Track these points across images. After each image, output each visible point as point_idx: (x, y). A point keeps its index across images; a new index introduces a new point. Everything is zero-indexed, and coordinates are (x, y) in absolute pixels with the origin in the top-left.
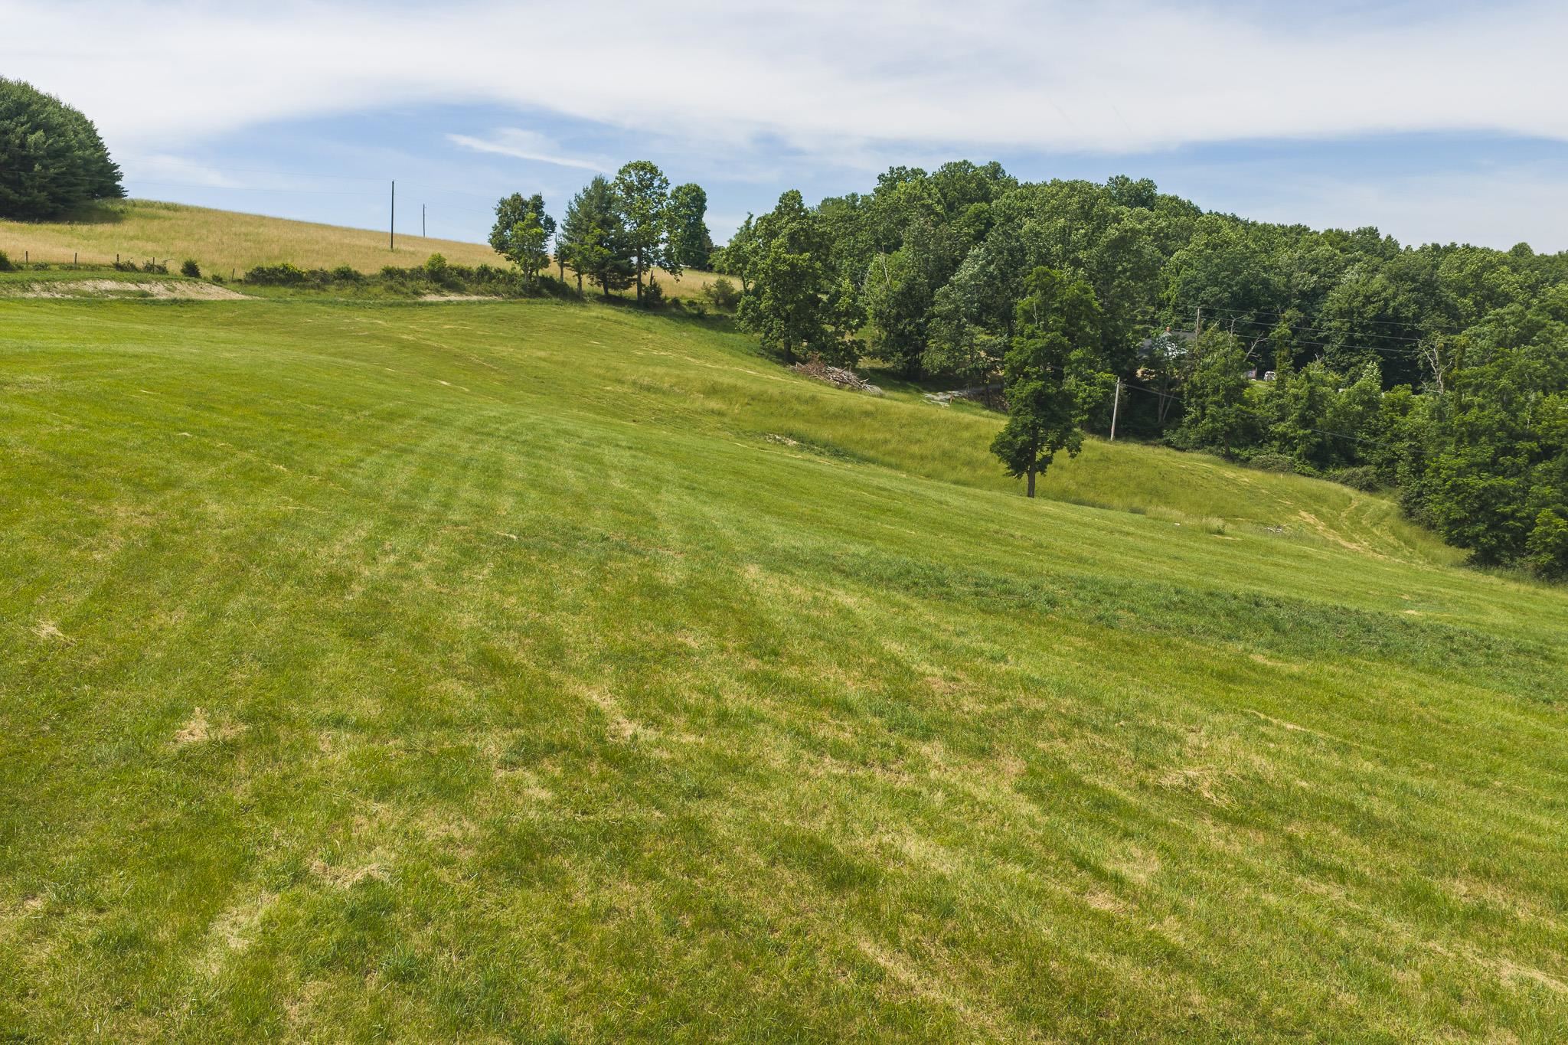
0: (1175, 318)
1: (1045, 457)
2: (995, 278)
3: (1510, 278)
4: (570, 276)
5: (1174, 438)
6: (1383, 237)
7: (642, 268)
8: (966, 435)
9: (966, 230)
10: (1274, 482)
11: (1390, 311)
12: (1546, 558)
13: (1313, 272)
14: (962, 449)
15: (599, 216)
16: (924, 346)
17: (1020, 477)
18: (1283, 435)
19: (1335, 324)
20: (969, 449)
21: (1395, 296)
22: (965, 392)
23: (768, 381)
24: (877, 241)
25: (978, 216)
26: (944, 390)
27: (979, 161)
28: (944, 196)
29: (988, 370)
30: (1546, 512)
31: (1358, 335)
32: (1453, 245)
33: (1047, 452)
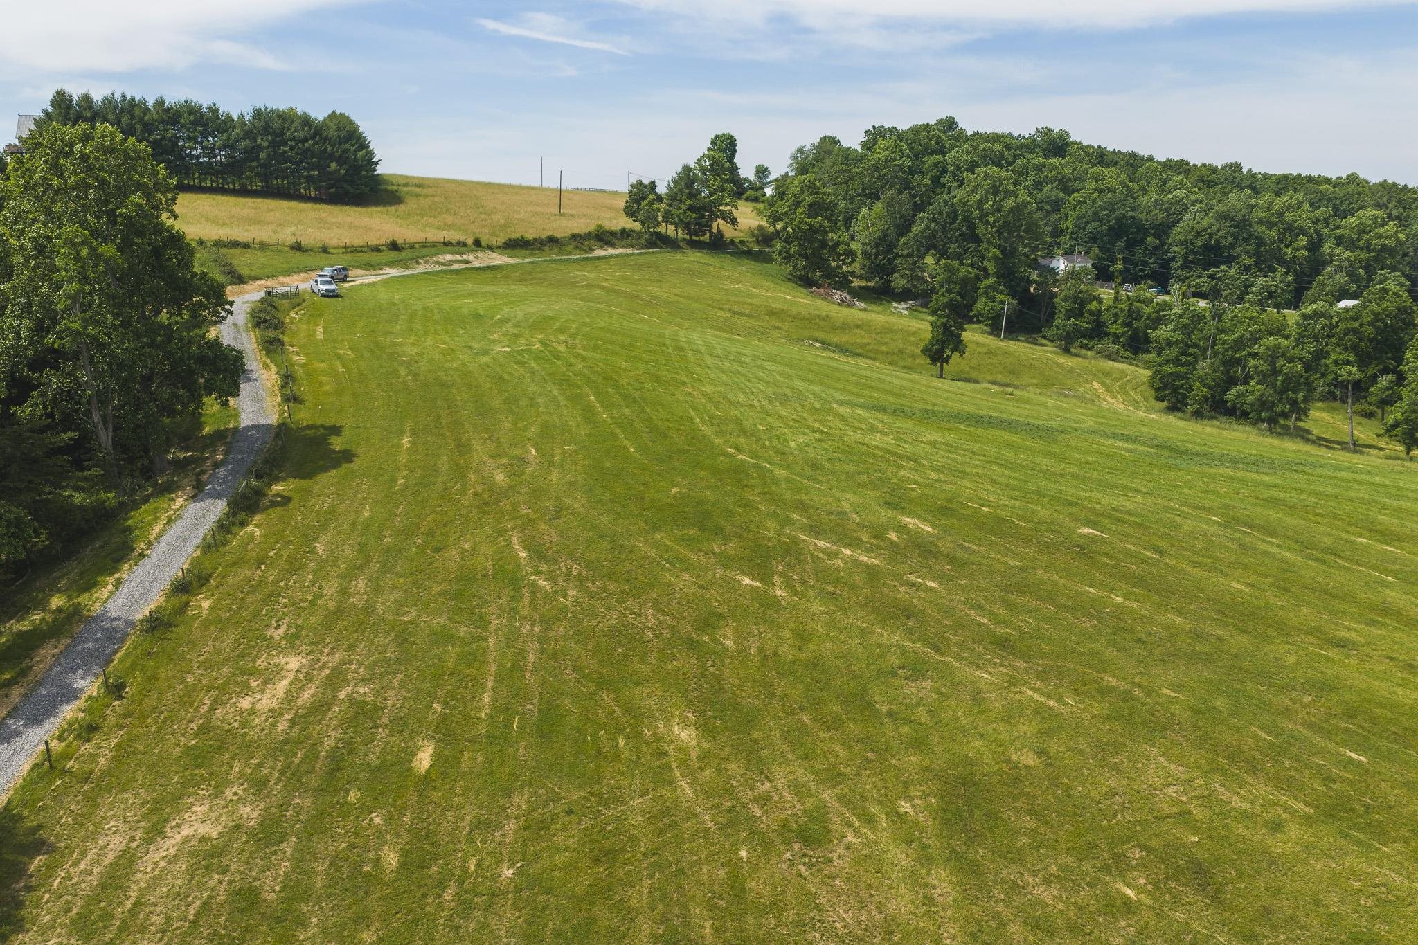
4: (671, 230)
5: (1048, 334)
6: (1244, 171)
7: (712, 220)
11: (1213, 242)
13: (1165, 210)
15: (687, 191)
16: (892, 273)
17: (936, 366)
19: (1177, 249)
21: (1218, 230)
22: (919, 302)
23: (800, 305)
24: (863, 190)
25: (936, 165)
26: (905, 301)
28: (912, 149)
31: (1191, 258)
33: (949, 354)
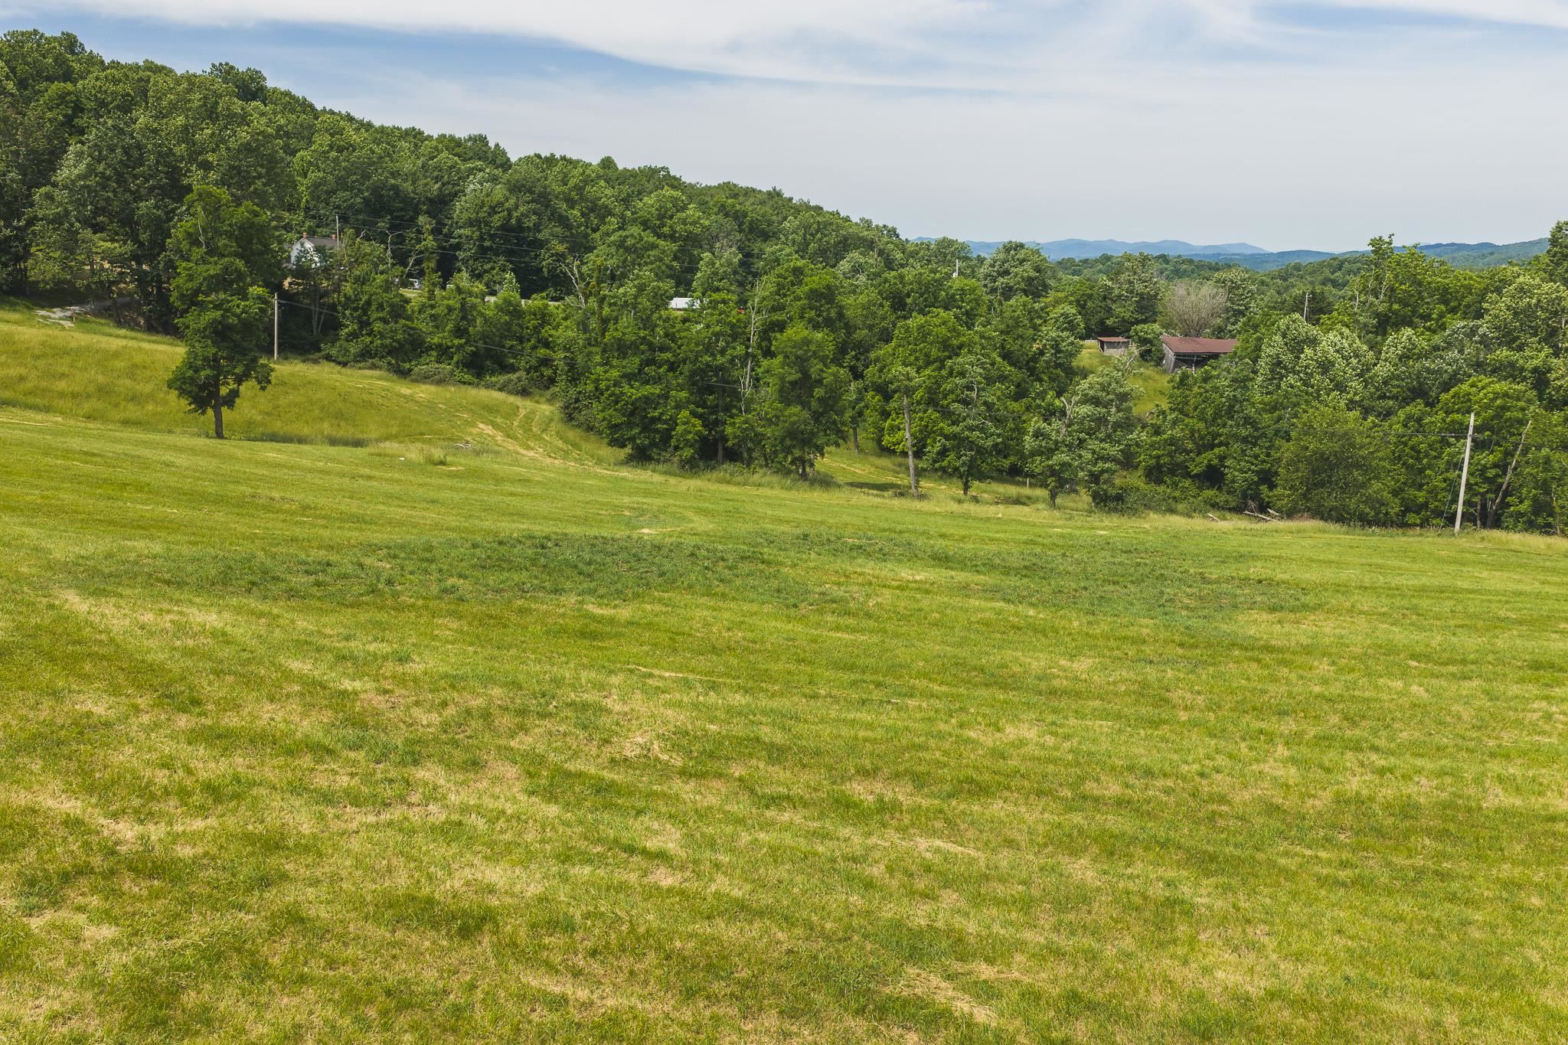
0: (307, 224)
1: (231, 391)
2: (109, 178)
3: (607, 192)
5: (334, 352)
6: (492, 145)
8: (119, 364)
9: (49, 115)
10: (448, 395)
11: (513, 221)
12: (688, 453)
13: (437, 179)
14: (120, 382)
16: (26, 255)
17: (204, 413)
18: (439, 346)
19: (466, 232)
20: (128, 382)
21: (517, 207)
22: (88, 308)
25: (62, 97)
27: (51, 31)
28: (13, 70)
29: (115, 283)
30: (685, 414)
31: (487, 244)
32: (553, 155)
33: (233, 386)
